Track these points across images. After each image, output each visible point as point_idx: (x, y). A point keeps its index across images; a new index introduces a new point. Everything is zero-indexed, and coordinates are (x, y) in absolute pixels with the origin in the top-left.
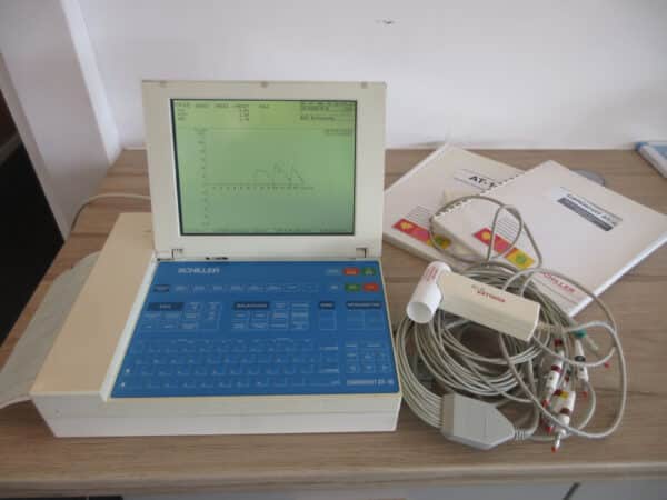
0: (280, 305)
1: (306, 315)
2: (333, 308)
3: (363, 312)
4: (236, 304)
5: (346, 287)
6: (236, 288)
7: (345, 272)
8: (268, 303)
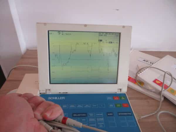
0: (91, 115)
1: (102, 119)
2: (113, 115)
3: (125, 117)
4: (73, 114)
5: (116, 106)
6: (72, 106)
7: (114, 98)
8: (86, 114)
